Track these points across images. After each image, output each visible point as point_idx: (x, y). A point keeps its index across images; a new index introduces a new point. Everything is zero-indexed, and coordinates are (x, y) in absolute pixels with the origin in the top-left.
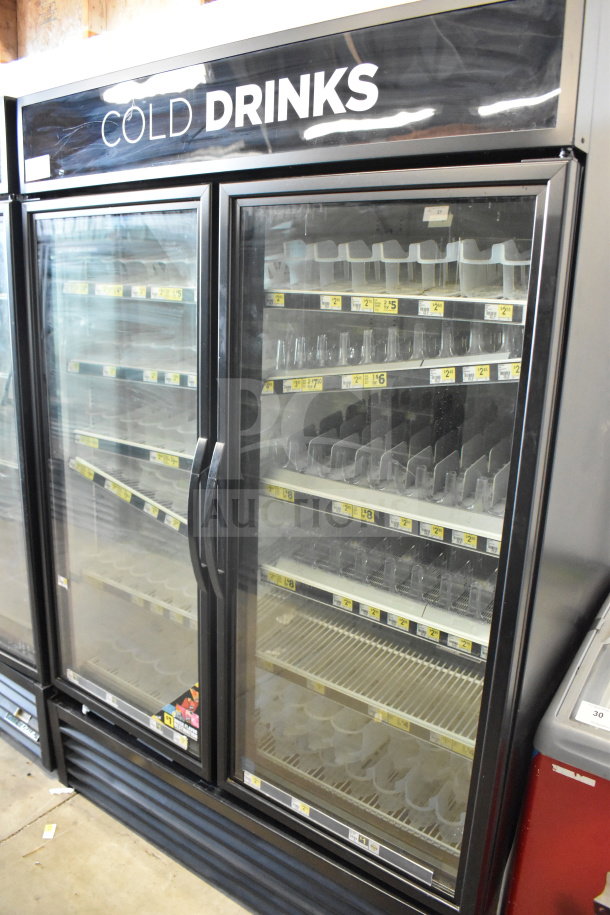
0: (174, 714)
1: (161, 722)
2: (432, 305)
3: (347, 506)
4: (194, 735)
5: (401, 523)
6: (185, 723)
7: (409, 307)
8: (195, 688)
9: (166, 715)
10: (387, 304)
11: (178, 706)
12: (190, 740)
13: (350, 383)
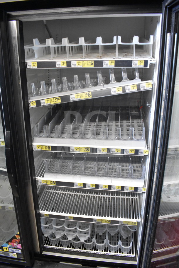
0: (8, 246)
1: (2, 251)
2: (109, 62)
3: (77, 148)
4: (20, 252)
5: (102, 151)
6: (14, 248)
7: (98, 63)
8: (17, 234)
9: (4, 248)
10: (89, 63)
11: (9, 243)
12: (18, 254)
13: (74, 98)
